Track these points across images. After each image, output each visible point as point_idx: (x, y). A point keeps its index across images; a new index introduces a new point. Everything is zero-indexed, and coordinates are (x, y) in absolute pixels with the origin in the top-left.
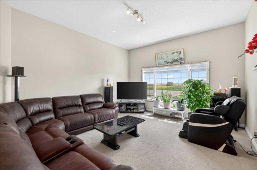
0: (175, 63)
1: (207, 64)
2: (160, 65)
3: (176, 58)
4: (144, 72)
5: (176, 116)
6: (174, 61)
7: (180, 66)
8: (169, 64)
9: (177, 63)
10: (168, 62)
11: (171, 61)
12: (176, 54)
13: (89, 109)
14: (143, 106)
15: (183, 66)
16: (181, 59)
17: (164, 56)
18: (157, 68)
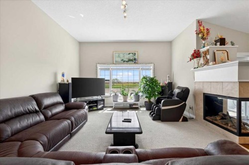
0: (130, 62)
1: (152, 65)
2: (117, 63)
3: (131, 58)
4: (99, 67)
5: (134, 106)
6: (130, 60)
7: (134, 65)
8: (125, 62)
9: (132, 62)
10: (125, 61)
11: (127, 60)
12: (131, 54)
13: (50, 114)
14: (102, 103)
15: (136, 65)
16: (135, 59)
17: (121, 55)
18: (114, 65)
